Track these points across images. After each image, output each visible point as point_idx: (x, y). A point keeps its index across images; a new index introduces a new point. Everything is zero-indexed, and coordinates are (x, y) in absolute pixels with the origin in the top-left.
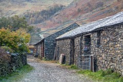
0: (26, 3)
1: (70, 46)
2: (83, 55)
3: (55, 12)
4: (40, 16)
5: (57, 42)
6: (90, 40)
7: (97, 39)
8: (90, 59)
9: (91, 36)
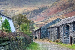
0: (24, 5)
1: (56, 32)
2: (65, 36)
3: (42, 11)
4: (33, 14)
5: (49, 30)
6: (69, 28)
7: (73, 27)
8: (69, 38)
9: (69, 26)
